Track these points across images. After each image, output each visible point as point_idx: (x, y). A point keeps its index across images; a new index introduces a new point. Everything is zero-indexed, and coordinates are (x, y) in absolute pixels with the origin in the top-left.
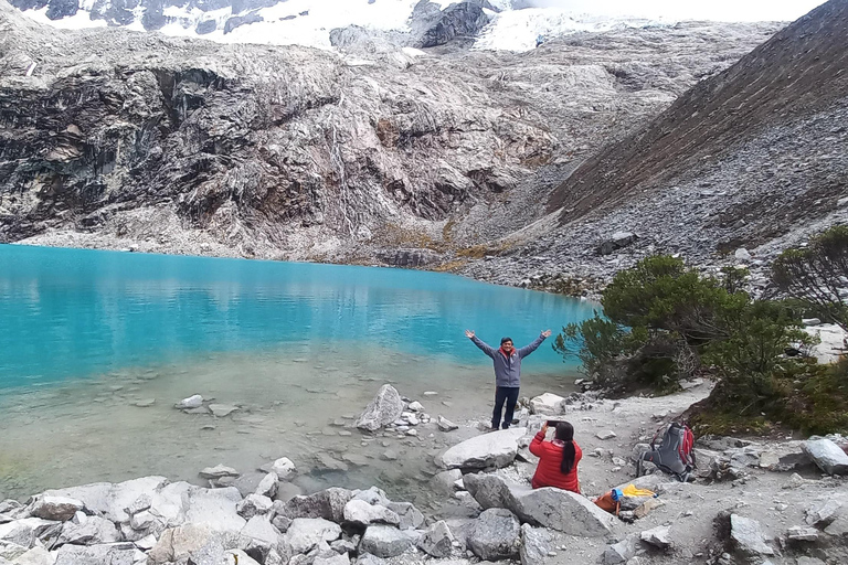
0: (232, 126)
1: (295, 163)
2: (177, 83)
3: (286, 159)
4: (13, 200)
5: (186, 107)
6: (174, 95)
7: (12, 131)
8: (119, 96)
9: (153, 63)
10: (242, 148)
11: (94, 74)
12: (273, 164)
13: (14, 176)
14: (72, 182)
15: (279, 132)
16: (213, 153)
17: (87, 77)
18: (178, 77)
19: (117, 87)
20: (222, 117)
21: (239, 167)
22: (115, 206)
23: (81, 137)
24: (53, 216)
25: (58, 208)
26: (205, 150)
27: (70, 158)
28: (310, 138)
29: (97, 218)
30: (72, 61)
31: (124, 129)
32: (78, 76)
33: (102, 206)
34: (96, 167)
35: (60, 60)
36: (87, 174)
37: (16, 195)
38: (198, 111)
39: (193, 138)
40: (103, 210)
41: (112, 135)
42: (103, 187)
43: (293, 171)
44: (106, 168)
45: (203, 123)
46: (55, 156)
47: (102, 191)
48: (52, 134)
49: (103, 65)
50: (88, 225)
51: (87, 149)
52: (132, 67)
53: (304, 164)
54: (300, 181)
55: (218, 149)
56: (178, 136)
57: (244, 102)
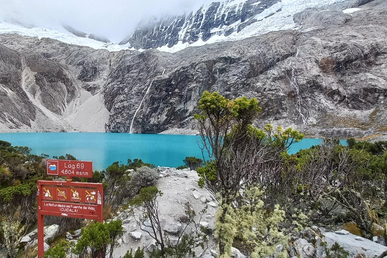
0: (238, 78)
1: (270, 90)
2: (215, 64)
3: (265, 89)
4: (158, 118)
5: (218, 73)
6: (213, 70)
7: (158, 94)
8: (192, 75)
9: (205, 59)
10: (243, 87)
11: (183, 68)
12: (258, 92)
13: (159, 111)
14: (177, 109)
15: (262, 76)
16: (230, 91)
17: (182, 71)
18: (215, 62)
19: (192, 71)
20: (234, 75)
21: (241, 96)
22: (191, 117)
23: (179, 93)
24: (171, 123)
25: (172, 120)
26: (226, 91)
27: (176, 101)
28: (278, 76)
29: (185, 122)
30: (176, 65)
31: (194, 87)
32: (179, 71)
33: (187, 118)
34: (184, 103)
35: (173, 66)
36: (181, 106)
37: (159, 116)
38: (223, 74)
39: (221, 86)
40: (187, 119)
41: (191, 90)
42: (187, 110)
43: (268, 94)
44: (188, 103)
45: (226, 79)
46: (171, 101)
47: (187, 112)
48: (170, 93)
49: (187, 64)
50: (182, 126)
51: (181, 97)
52: (197, 62)
53: (275, 89)
54: (273, 98)
55: (232, 89)
56: (215, 87)
57: (244, 67)
